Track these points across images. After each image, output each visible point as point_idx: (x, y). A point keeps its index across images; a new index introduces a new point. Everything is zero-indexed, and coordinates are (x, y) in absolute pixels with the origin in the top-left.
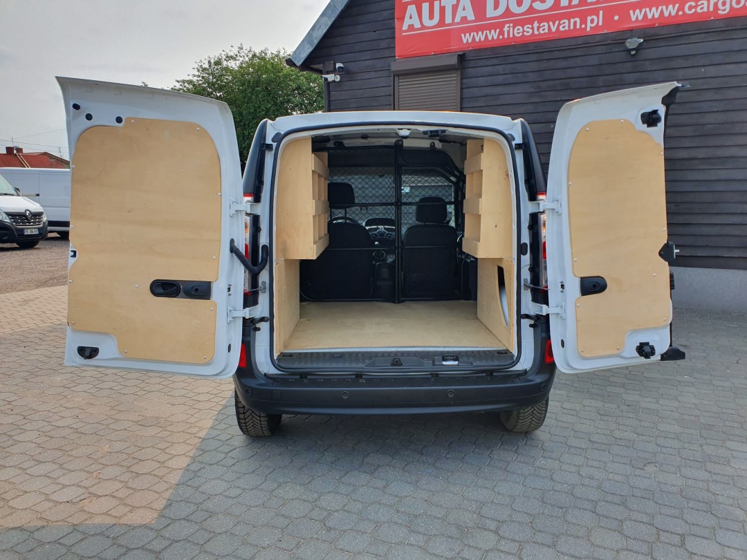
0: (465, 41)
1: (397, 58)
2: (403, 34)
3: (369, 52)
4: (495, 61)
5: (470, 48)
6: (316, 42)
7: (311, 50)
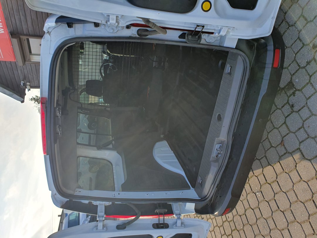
0: (3, 32)
1: (16, 61)
2: (3, 58)
3: (14, 71)
4: (13, 20)
5: (7, 30)
6: (11, 93)
7: (16, 95)
